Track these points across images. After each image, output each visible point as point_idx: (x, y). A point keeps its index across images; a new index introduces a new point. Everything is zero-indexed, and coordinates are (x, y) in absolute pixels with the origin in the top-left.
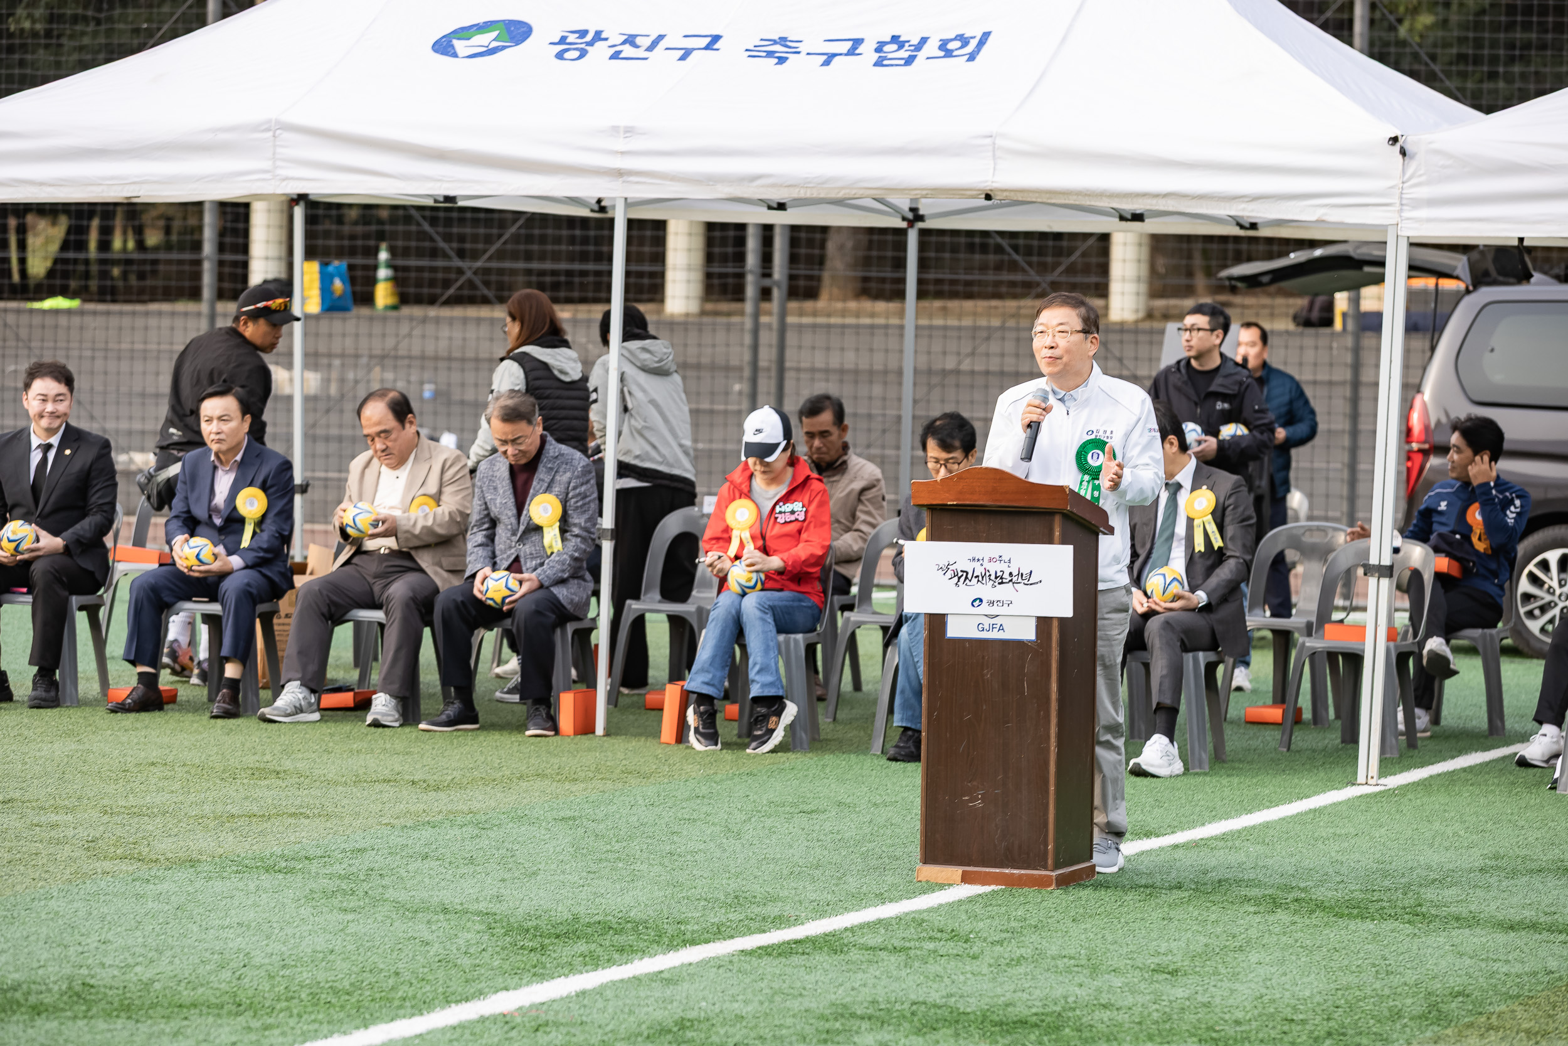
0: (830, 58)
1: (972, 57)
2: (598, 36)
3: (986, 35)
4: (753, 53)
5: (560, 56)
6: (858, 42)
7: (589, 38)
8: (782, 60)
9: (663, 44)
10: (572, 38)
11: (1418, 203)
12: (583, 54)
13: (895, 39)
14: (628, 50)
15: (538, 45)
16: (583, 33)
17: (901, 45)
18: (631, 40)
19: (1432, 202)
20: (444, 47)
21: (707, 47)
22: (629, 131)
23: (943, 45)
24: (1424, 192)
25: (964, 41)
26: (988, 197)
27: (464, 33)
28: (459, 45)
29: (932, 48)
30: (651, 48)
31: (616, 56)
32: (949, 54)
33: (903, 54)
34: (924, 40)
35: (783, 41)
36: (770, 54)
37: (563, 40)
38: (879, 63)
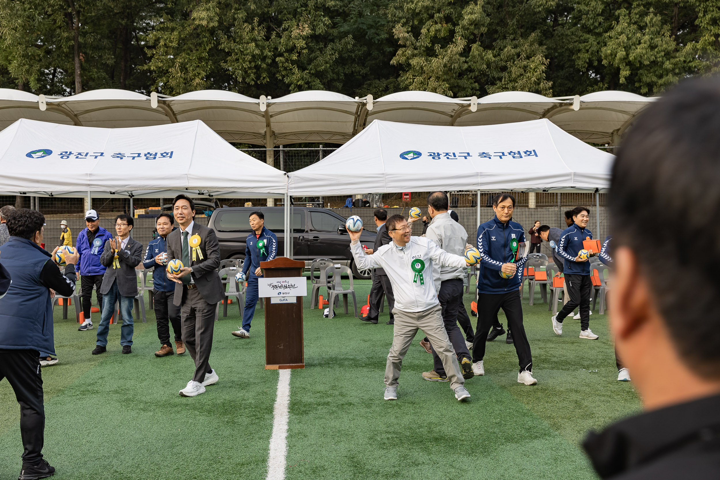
0: (134, 158)
1: (171, 157)
2: (71, 153)
3: (172, 153)
4: (113, 157)
5: (62, 158)
6: (139, 155)
7: (68, 153)
8: (121, 158)
9: (89, 155)
10: (64, 153)
11: (292, 188)
12: (68, 157)
13: (149, 153)
14: (80, 156)
15: (55, 155)
16: (66, 152)
17: (151, 155)
18: (80, 154)
19: (295, 188)
20: (29, 155)
21: (101, 155)
22: (91, 175)
23: (162, 154)
24: (293, 186)
25: (167, 154)
26: (187, 189)
27: (34, 152)
28: (33, 155)
29: (159, 155)
30: (86, 155)
31: (77, 157)
32: (164, 156)
33: (151, 156)
34: (156, 154)
35: (120, 154)
36: (118, 157)
37: (61, 154)
38: (147, 159)
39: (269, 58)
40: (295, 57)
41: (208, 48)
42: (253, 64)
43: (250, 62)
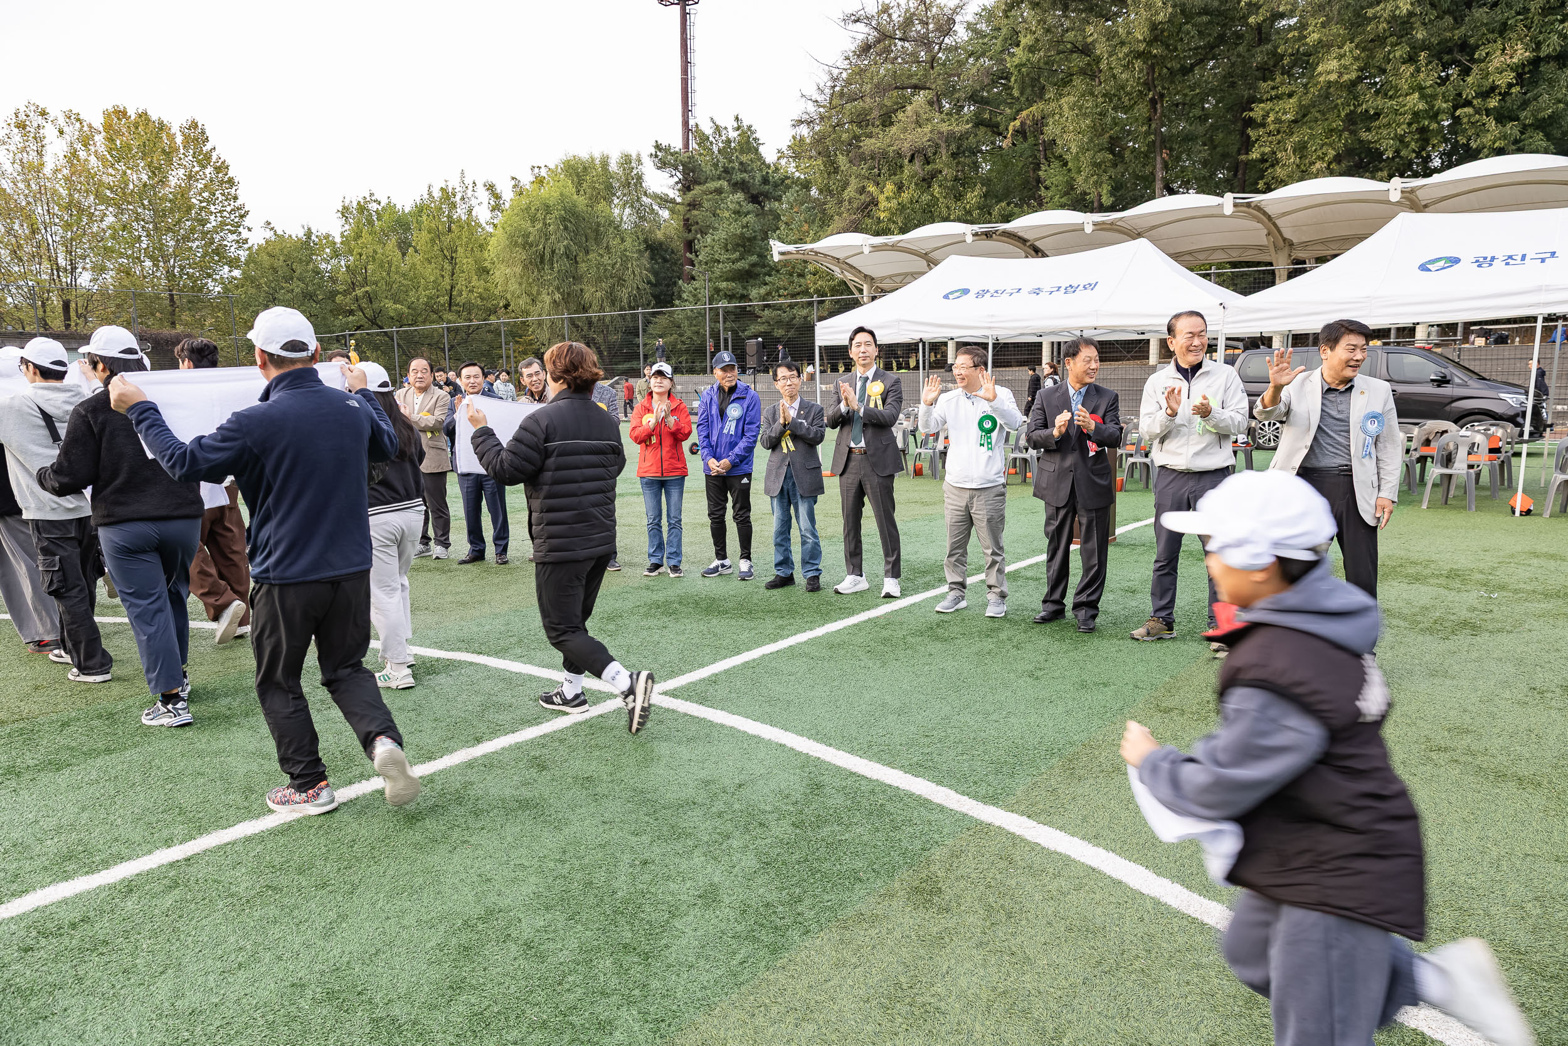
39: (1444, 112)
40: (1493, 103)
41: (1343, 114)
42: (1415, 126)
43: (1410, 124)
